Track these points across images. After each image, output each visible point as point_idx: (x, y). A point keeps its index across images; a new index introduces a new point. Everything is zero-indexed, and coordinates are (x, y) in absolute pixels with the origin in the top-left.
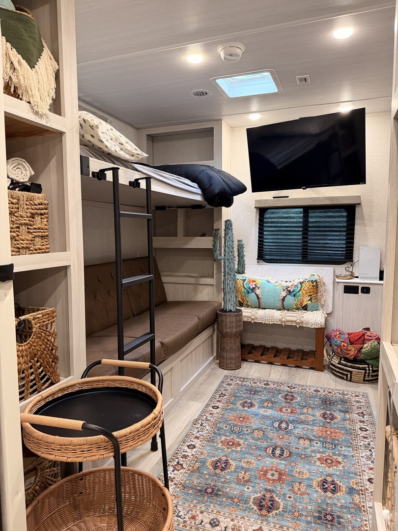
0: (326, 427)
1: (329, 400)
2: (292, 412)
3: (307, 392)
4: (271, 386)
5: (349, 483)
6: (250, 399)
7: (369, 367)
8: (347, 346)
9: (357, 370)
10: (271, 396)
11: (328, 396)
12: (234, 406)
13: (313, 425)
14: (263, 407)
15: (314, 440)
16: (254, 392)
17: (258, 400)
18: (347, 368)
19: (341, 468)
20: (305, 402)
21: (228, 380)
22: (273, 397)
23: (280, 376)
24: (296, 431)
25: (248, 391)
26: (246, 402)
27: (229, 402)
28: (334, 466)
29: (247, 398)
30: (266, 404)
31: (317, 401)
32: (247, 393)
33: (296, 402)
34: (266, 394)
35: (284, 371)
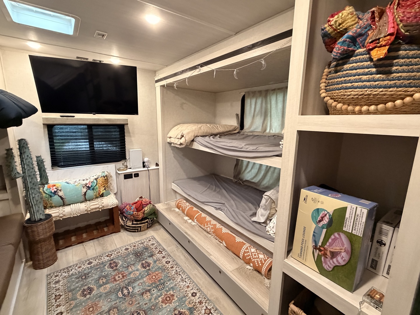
0: (150, 274)
1: (138, 252)
2: (123, 277)
3: (121, 253)
4: (94, 263)
5: (186, 306)
6: (86, 285)
7: (149, 220)
8: (137, 213)
9: (143, 224)
10: (100, 272)
11: (135, 249)
12: (76, 301)
13: (142, 278)
14: (101, 286)
15: (150, 289)
16: (84, 276)
17: (93, 282)
18: (138, 225)
19: (176, 299)
20: (125, 262)
21: (53, 278)
22: (102, 272)
23: (96, 250)
24: (136, 290)
25: (79, 278)
26: (84, 290)
27: (68, 301)
28: (173, 300)
29: (83, 285)
30: (101, 282)
31: (132, 257)
32: (79, 281)
33: (120, 266)
34: (95, 272)
35: (95, 244)
